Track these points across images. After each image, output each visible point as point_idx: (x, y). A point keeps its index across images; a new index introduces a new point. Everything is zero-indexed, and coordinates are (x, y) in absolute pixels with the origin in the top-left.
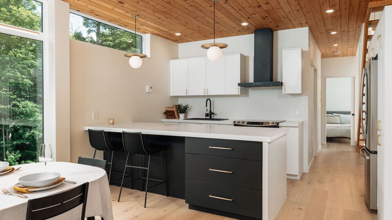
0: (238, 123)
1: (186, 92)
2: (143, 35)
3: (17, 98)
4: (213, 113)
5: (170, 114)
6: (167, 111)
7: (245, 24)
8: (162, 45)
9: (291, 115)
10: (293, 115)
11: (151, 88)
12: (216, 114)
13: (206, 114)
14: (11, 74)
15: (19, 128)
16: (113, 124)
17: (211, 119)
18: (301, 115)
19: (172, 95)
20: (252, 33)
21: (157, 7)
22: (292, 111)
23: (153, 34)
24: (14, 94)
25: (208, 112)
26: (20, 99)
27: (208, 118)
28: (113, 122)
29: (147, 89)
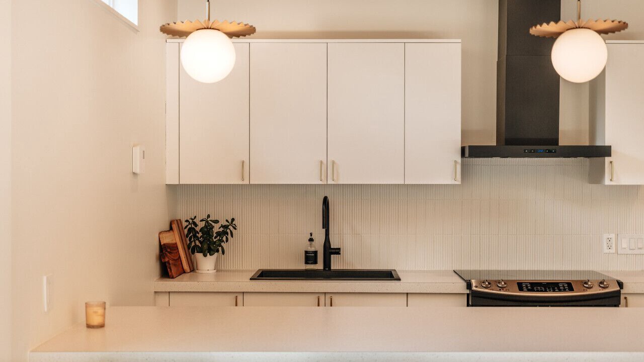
4: (337, 251)
5: (173, 259)
6: (166, 248)
9: (606, 250)
10: (613, 250)
11: (144, 155)
13: (306, 252)
16: (102, 326)
17: (328, 274)
18: (636, 252)
22: (609, 240)
25: (318, 246)
27: (318, 268)
29: (137, 160)
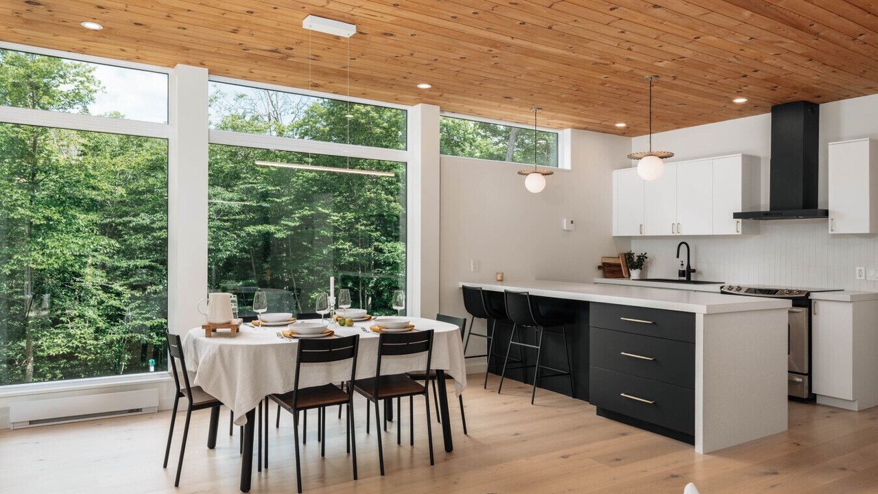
0: (728, 289)
1: (639, 228)
2: (560, 132)
3: (381, 236)
4: (694, 271)
5: (611, 270)
6: (604, 264)
7: (740, 100)
8: (594, 144)
9: (858, 278)
10: (863, 278)
11: (572, 222)
12: (700, 273)
13: (679, 271)
14: (372, 195)
15: (384, 289)
16: (501, 280)
17: (689, 281)
19: (615, 234)
20: (766, 112)
21: (563, 96)
22: (860, 271)
23: (574, 128)
24: (377, 230)
25: (685, 268)
26: (385, 238)
27: (685, 278)
28: (502, 277)
29: (565, 224)
